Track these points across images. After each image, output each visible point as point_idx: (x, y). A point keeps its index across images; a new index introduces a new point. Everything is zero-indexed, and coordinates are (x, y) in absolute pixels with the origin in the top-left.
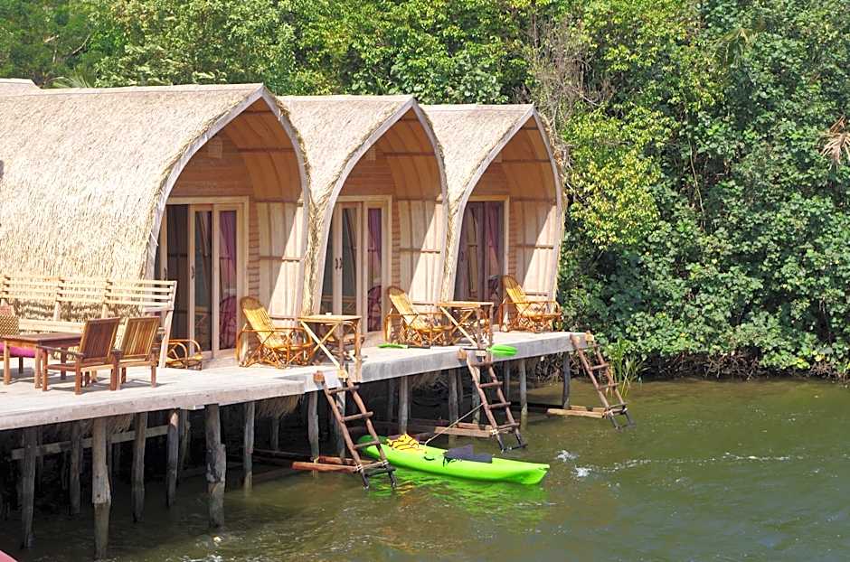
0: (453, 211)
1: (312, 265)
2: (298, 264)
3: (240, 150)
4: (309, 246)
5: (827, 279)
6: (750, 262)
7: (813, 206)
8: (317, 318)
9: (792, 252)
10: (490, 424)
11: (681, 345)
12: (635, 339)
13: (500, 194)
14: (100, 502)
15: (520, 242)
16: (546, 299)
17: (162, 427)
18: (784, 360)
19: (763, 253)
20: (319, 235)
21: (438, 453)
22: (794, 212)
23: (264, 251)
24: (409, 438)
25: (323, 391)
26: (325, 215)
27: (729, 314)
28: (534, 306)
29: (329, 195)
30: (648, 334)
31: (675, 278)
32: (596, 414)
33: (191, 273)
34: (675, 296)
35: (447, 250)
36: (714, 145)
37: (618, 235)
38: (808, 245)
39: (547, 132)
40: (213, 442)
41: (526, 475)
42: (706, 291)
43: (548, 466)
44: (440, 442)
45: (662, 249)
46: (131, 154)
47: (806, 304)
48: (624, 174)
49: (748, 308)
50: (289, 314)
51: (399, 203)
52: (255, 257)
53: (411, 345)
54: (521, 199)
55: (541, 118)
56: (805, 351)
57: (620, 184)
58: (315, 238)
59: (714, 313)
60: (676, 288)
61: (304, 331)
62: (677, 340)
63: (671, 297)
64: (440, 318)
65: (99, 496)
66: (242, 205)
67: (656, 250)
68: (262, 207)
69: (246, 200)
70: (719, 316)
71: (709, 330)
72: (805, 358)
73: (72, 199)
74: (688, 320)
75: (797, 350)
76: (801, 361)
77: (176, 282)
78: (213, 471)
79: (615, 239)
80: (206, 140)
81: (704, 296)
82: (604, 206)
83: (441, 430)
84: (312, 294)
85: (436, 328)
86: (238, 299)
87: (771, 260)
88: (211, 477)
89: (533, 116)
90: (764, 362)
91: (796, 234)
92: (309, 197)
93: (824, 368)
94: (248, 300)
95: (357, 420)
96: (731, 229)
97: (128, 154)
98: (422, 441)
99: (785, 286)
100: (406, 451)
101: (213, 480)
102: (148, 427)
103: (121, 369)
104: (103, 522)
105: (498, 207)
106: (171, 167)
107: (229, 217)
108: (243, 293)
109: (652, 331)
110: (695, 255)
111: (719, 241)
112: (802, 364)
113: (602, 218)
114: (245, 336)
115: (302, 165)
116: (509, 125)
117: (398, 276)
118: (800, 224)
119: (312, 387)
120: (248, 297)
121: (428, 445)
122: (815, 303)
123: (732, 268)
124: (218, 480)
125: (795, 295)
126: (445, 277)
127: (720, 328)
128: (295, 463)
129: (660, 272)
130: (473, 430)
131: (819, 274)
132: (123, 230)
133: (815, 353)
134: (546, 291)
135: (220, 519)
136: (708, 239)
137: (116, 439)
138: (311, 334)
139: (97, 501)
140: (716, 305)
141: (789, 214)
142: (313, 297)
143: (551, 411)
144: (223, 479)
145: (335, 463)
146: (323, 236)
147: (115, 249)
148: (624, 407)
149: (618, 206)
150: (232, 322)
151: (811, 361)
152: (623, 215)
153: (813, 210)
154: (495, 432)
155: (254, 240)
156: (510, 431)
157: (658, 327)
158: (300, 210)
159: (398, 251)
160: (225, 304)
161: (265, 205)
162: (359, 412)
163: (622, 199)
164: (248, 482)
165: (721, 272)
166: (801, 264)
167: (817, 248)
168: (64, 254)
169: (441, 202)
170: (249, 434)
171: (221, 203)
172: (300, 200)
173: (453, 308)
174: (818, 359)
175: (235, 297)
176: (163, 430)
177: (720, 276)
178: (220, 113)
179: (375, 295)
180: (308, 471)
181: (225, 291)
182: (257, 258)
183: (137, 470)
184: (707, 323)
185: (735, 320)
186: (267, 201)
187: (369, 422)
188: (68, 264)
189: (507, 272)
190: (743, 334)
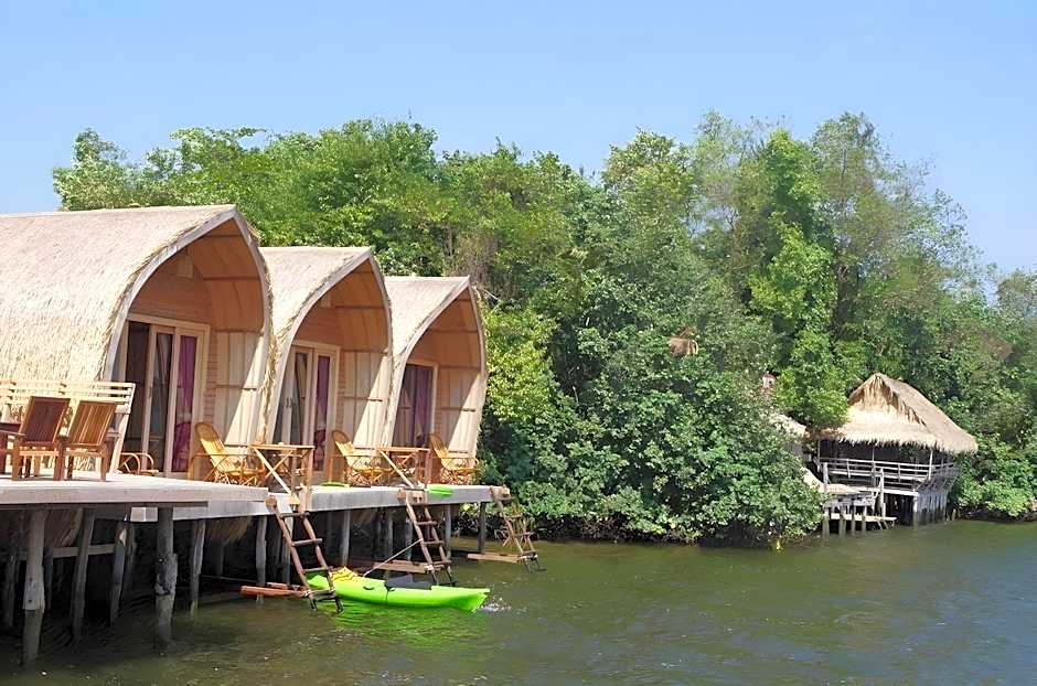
0: (396, 364)
1: (269, 396)
2: (255, 393)
3: (205, 279)
4: (267, 376)
5: (682, 459)
6: (619, 445)
7: (669, 398)
8: (270, 446)
9: (652, 436)
10: (425, 561)
11: (564, 509)
12: (527, 504)
13: (431, 360)
14: (31, 608)
15: (445, 405)
16: (466, 456)
17: (108, 545)
18: (647, 527)
19: (629, 438)
20: (277, 368)
21: (378, 584)
22: (654, 404)
23: (221, 381)
24: (348, 571)
25: (275, 516)
26: (284, 347)
27: (602, 486)
28: (455, 462)
29: (288, 329)
30: (537, 500)
31: (557, 454)
32: (511, 559)
33: (148, 392)
34: (559, 469)
35: (389, 400)
36: (591, 343)
37: (515, 410)
38: (665, 431)
39: (477, 304)
40: (164, 550)
41: (466, 600)
42: (584, 466)
43: (488, 591)
44: (377, 575)
45: (545, 430)
46: (97, 261)
47: (665, 480)
48: (522, 360)
49: (616, 482)
50: (242, 442)
51: (347, 355)
52: (213, 386)
53: (352, 485)
54: (448, 367)
55: (474, 291)
56: (663, 518)
57: (519, 368)
58: (273, 368)
59: (591, 484)
60: (558, 462)
61: (257, 458)
62: (563, 506)
63: (554, 470)
64: (379, 461)
65: (30, 601)
66: (203, 334)
67: (541, 431)
68: (222, 337)
69: (207, 328)
70: (594, 487)
71: (587, 498)
72: (661, 524)
73: (31, 304)
74: (569, 491)
75: (656, 519)
76: (660, 527)
77: (134, 385)
78: (163, 584)
79: (513, 413)
80: (175, 251)
81: (582, 469)
82: (506, 385)
83: (378, 566)
84: (266, 423)
85: (378, 469)
86: (193, 424)
87: (635, 444)
88: (159, 589)
89: (467, 288)
90: (631, 526)
91: (656, 422)
92: (270, 330)
93: (677, 535)
94: (202, 426)
95: (307, 545)
96: (603, 415)
97: (94, 261)
98: (361, 573)
99: (648, 464)
100: (347, 582)
101: (163, 592)
102: (92, 544)
103: (67, 457)
104: (33, 632)
105: (428, 371)
106: (137, 273)
107: (189, 343)
108: (198, 419)
109: (541, 498)
110: (573, 436)
111: (593, 425)
112: (661, 531)
113: (502, 394)
114: (197, 460)
115: (266, 296)
116: (448, 292)
117: (341, 423)
118: (660, 413)
119: (262, 510)
120: (202, 423)
121: (366, 577)
122: (672, 479)
123: (605, 447)
124: (168, 593)
125: (656, 472)
126: (385, 424)
127: (596, 497)
128: (244, 587)
129: (545, 449)
130: (406, 566)
131: (675, 455)
132: (83, 334)
133: (670, 520)
134: (467, 449)
135: (167, 635)
136: (584, 423)
137: (58, 553)
138: (264, 461)
139: (28, 607)
140: (593, 478)
141: (650, 405)
142: (266, 428)
143: (470, 556)
144: (173, 591)
145: (279, 589)
146: (280, 367)
147: (73, 353)
148: (534, 554)
149: (516, 384)
150: (185, 449)
151: (667, 526)
152: (520, 393)
153: (669, 402)
154: (430, 568)
155: (212, 368)
156: (442, 569)
157: (545, 494)
158: (261, 341)
159: (342, 398)
160: (179, 429)
161: (225, 335)
162: (309, 538)
163: (519, 379)
164: (194, 605)
165: (596, 450)
166: (661, 447)
167: (673, 432)
168: (18, 359)
169: (386, 354)
170: (198, 554)
171: (182, 328)
172: (263, 330)
173: (390, 452)
174: (673, 526)
175: (190, 423)
176: (108, 549)
177: (596, 453)
178: (191, 226)
179: (319, 438)
180: (253, 596)
181: (180, 415)
182: (213, 387)
183: (79, 580)
184: (584, 493)
185: (607, 491)
186: (229, 331)
187: (318, 548)
188: (21, 368)
189: (432, 431)
190: (614, 502)
